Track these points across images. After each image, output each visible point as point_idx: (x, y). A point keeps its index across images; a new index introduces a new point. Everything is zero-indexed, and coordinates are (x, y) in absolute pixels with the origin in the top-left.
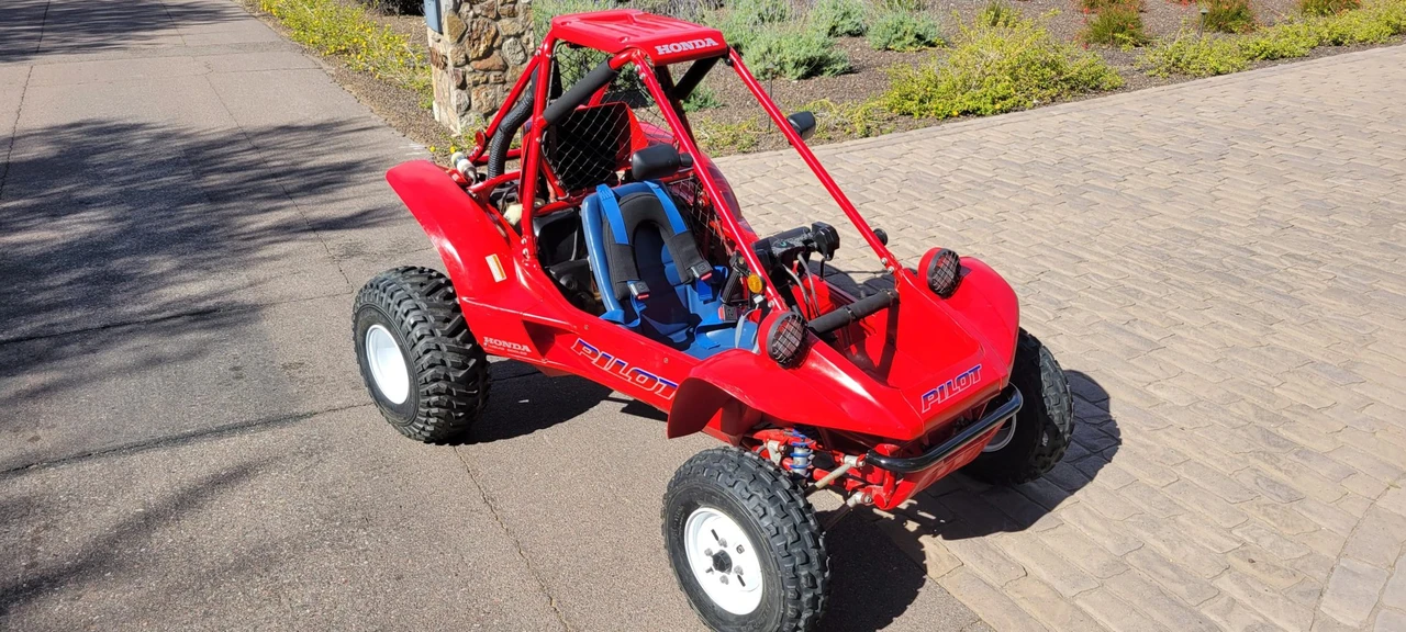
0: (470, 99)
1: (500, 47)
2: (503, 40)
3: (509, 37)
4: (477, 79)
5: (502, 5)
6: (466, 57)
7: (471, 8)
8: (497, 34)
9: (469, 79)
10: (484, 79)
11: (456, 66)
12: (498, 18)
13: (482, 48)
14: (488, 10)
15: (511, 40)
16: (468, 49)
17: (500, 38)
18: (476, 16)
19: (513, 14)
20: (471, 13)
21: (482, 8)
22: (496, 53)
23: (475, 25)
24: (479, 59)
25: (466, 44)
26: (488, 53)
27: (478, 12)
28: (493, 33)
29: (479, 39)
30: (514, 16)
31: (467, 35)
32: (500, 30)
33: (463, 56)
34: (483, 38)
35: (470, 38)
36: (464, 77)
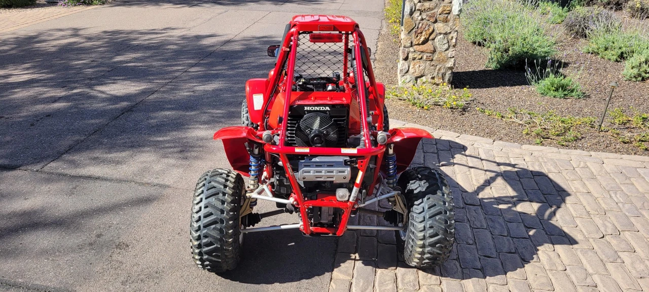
0: (409, 67)
1: (433, 39)
2: (436, 36)
3: (440, 34)
4: (415, 56)
5: (440, 14)
6: (412, 43)
7: (421, 14)
8: (433, 31)
9: (411, 56)
10: (420, 57)
11: (405, 47)
12: (436, 21)
13: (422, 39)
14: (430, 17)
15: (442, 36)
16: (413, 38)
17: (434, 34)
18: (422, 19)
19: (446, 21)
20: (420, 18)
21: (427, 16)
22: (430, 42)
23: (420, 25)
24: (418, 44)
25: (413, 35)
26: (425, 42)
27: (424, 17)
28: (431, 31)
29: (421, 33)
30: (446, 22)
31: (414, 30)
32: (436, 29)
33: (410, 42)
34: (424, 33)
35: (416, 32)
36: (408, 54)
